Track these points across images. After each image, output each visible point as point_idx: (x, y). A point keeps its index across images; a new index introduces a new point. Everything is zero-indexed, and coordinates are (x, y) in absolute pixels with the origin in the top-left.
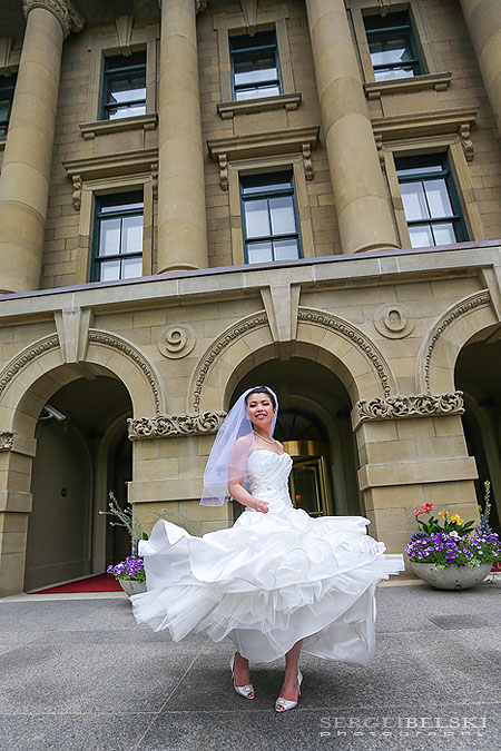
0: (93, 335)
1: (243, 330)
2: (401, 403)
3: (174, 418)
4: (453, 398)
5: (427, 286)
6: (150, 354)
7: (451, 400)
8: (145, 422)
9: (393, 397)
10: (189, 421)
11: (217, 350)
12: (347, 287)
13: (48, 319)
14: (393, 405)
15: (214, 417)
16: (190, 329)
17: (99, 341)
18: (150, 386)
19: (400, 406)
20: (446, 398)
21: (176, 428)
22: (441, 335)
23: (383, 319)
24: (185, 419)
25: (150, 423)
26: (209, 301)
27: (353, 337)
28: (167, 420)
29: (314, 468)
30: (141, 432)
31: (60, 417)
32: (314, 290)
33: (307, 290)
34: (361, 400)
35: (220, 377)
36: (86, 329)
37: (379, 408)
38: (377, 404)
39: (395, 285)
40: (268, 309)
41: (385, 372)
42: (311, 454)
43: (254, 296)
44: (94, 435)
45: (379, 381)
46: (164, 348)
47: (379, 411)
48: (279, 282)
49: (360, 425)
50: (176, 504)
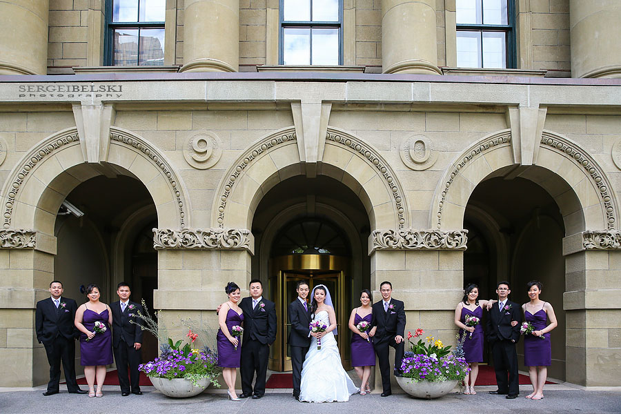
0: (116, 134)
1: (271, 144)
2: (412, 237)
3: (199, 232)
4: (459, 235)
5: (456, 118)
6: (175, 162)
7: (457, 238)
8: (171, 234)
9: (406, 230)
10: (213, 236)
11: (244, 164)
12: (378, 109)
13: (65, 109)
14: (405, 237)
15: (237, 234)
16: (217, 137)
17: (121, 141)
18: (174, 195)
19: (411, 239)
20: (452, 235)
21: (200, 241)
22: (460, 171)
23: (408, 148)
24: (209, 234)
25: (175, 235)
26: (238, 108)
27: (377, 164)
28: (192, 234)
29: (335, 280)
30: (166, 243)
31: (78, 213)
32: (345, 109)
33: (338, 107)
34: (377, 230)
35: (245, 194)
36: (108, 126)
37: (391, 239)
38: (389, 236)
39: (425, 112)
40: (297, 125)
41: (402, 203)
42: (331, 269)
43: (284, 108)
44: (109, 230)
45: (396, 211)
46: (190, 156)
47: (391, 243)
48: (311, 98)
49: (373, 253)
50: (199, 313)
